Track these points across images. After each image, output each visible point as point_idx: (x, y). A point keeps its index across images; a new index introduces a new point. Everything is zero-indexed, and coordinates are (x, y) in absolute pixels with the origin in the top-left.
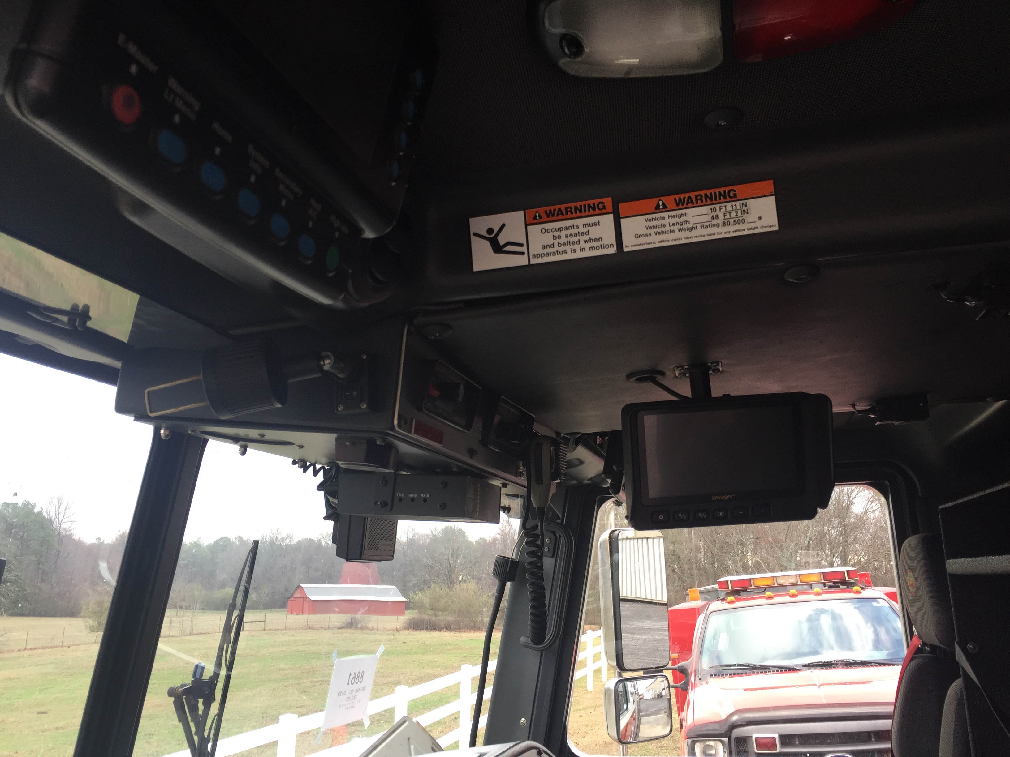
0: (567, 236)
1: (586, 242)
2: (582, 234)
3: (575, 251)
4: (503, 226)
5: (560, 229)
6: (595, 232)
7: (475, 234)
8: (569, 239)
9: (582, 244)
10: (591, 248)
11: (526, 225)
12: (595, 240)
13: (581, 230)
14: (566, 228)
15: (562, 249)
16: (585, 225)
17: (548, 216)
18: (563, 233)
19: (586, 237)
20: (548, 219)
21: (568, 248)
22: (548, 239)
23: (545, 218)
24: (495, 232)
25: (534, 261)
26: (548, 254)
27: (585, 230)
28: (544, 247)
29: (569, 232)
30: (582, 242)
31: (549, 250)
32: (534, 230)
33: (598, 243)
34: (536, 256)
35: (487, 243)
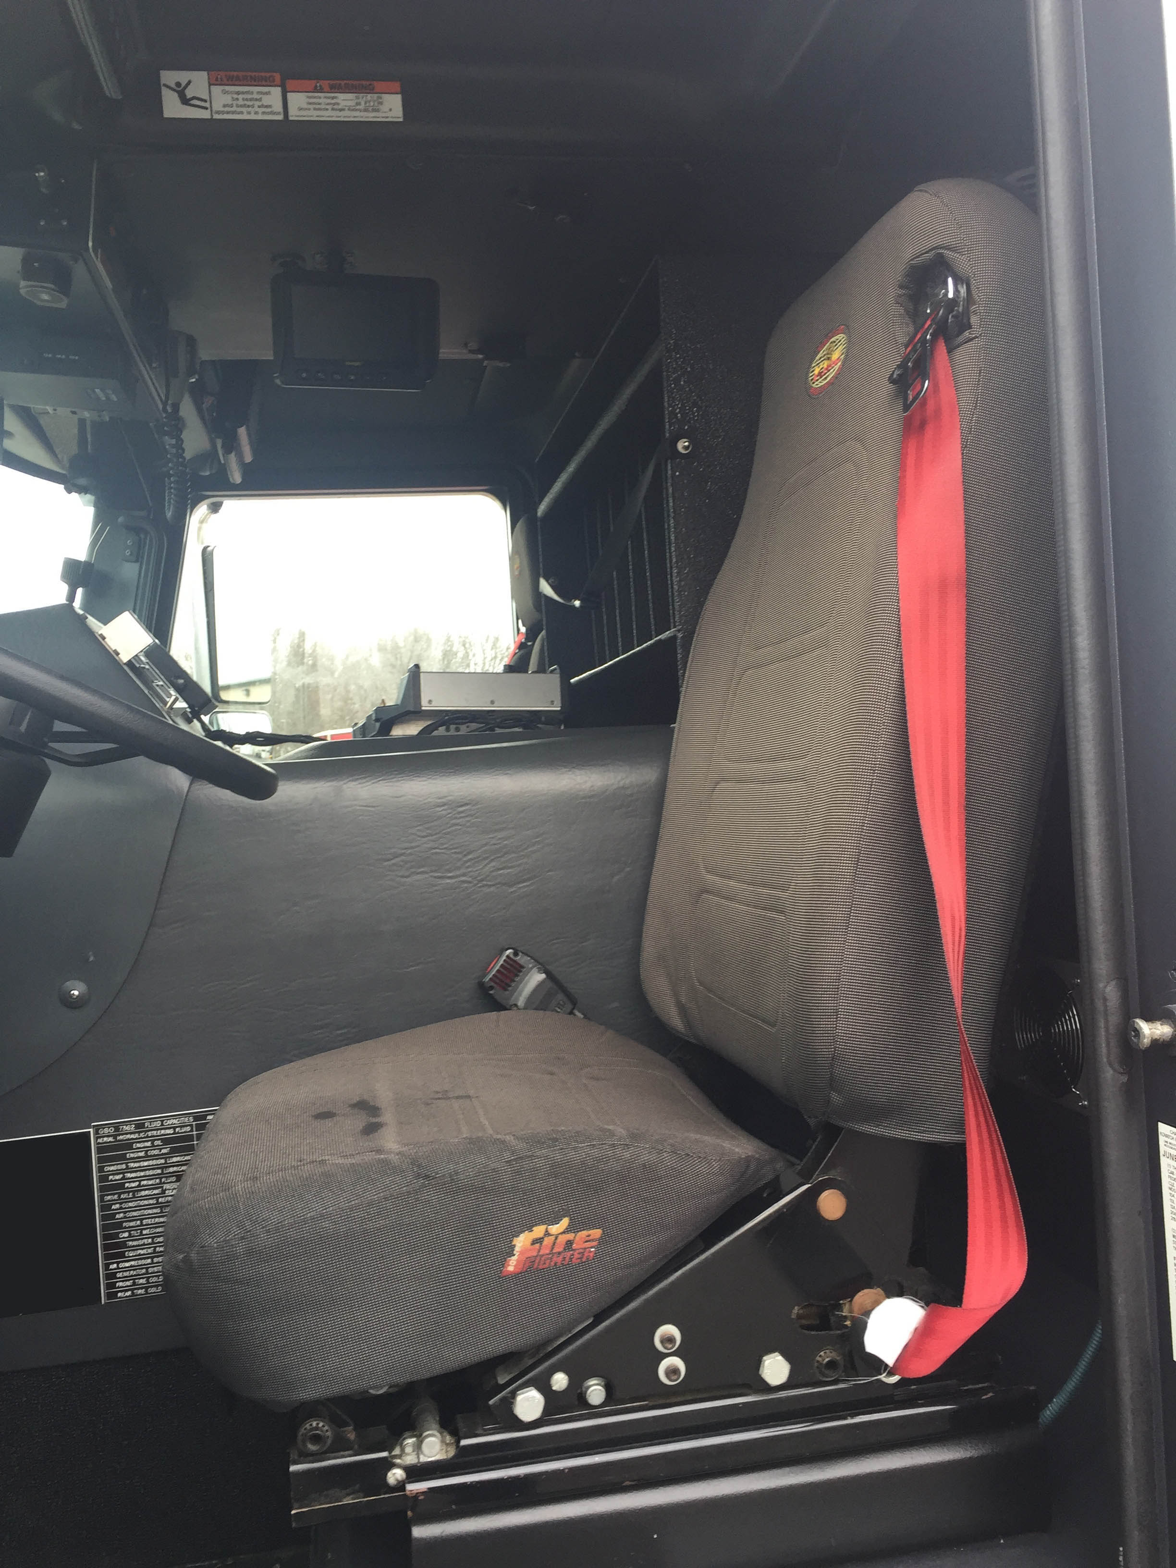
0: (243, 99)
1: (259, 107)
2: (256, 100)
3: (249, 113)
4: (189, 82)
5: (238, 93)
6: (266, 100)
7: (165, 85)
8: (246, 102)
9: (257, 109)
10: (264, 113)
11: (210, 85)
12: (267, 107)
13: (255, 96)
14: (243, 93)
15: (239, 109)
16: (258, 93)
17: (228, 80)
18: (240, 97)
19: (260, 103)
20: (227, 83)
21: (244, 110)
22: (227, 99)
23: (225, 81)
24: (182, 86)
25: (216, 116)
26: (228, 113)
27: (258, 97)
28: (224, 106)
29: (245, 96)
30: (256, 106)
31: (227, 109)
32: (217, 90)
33: (269, 110)
34: (218, 112)
35: (176, 95)
